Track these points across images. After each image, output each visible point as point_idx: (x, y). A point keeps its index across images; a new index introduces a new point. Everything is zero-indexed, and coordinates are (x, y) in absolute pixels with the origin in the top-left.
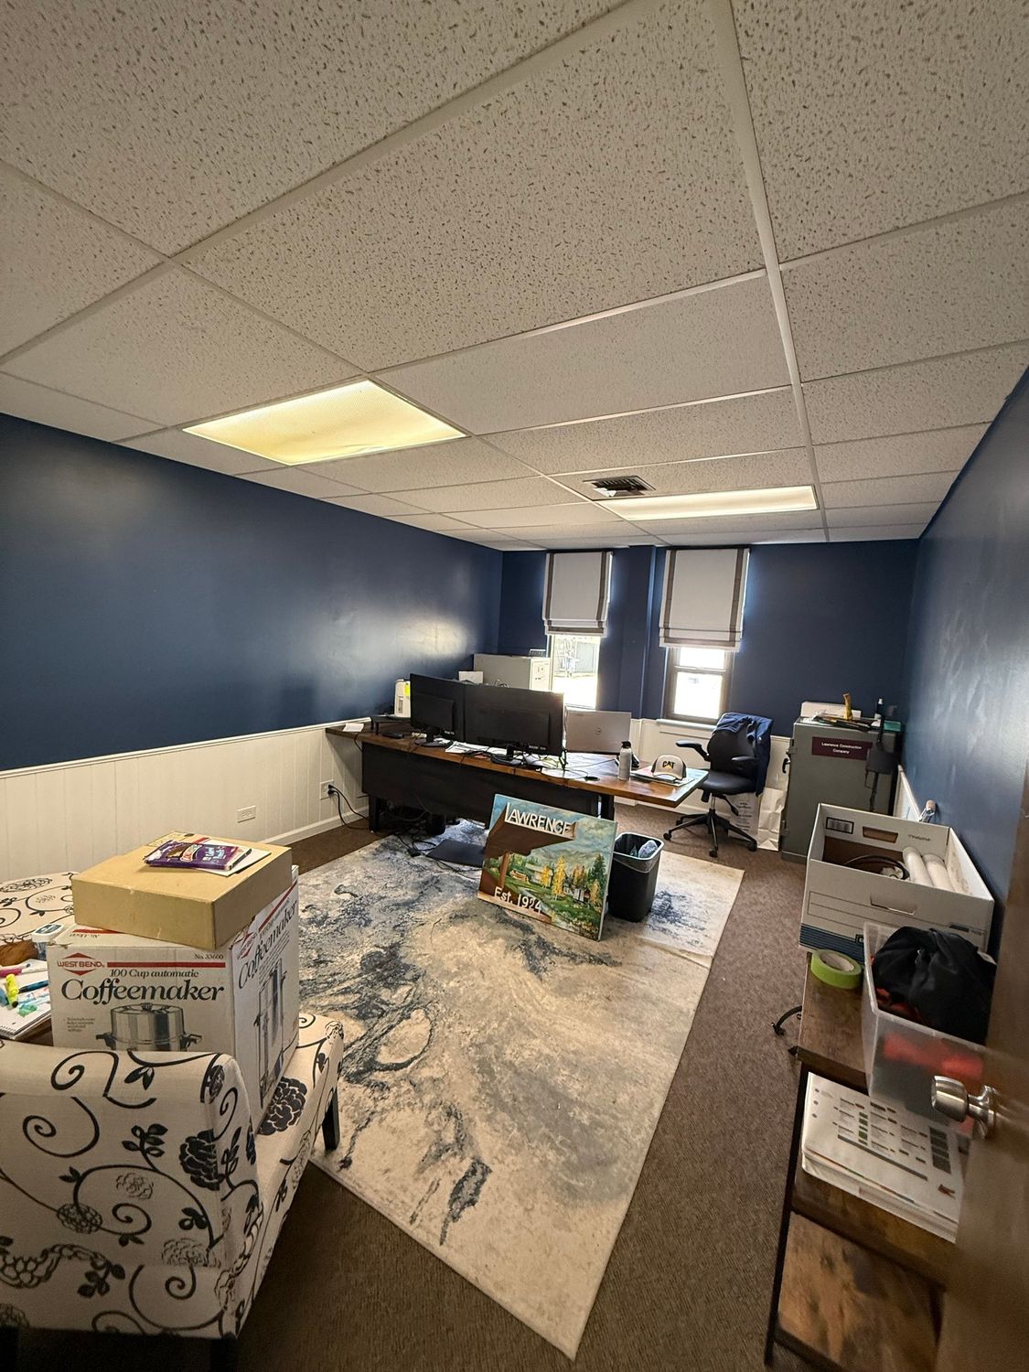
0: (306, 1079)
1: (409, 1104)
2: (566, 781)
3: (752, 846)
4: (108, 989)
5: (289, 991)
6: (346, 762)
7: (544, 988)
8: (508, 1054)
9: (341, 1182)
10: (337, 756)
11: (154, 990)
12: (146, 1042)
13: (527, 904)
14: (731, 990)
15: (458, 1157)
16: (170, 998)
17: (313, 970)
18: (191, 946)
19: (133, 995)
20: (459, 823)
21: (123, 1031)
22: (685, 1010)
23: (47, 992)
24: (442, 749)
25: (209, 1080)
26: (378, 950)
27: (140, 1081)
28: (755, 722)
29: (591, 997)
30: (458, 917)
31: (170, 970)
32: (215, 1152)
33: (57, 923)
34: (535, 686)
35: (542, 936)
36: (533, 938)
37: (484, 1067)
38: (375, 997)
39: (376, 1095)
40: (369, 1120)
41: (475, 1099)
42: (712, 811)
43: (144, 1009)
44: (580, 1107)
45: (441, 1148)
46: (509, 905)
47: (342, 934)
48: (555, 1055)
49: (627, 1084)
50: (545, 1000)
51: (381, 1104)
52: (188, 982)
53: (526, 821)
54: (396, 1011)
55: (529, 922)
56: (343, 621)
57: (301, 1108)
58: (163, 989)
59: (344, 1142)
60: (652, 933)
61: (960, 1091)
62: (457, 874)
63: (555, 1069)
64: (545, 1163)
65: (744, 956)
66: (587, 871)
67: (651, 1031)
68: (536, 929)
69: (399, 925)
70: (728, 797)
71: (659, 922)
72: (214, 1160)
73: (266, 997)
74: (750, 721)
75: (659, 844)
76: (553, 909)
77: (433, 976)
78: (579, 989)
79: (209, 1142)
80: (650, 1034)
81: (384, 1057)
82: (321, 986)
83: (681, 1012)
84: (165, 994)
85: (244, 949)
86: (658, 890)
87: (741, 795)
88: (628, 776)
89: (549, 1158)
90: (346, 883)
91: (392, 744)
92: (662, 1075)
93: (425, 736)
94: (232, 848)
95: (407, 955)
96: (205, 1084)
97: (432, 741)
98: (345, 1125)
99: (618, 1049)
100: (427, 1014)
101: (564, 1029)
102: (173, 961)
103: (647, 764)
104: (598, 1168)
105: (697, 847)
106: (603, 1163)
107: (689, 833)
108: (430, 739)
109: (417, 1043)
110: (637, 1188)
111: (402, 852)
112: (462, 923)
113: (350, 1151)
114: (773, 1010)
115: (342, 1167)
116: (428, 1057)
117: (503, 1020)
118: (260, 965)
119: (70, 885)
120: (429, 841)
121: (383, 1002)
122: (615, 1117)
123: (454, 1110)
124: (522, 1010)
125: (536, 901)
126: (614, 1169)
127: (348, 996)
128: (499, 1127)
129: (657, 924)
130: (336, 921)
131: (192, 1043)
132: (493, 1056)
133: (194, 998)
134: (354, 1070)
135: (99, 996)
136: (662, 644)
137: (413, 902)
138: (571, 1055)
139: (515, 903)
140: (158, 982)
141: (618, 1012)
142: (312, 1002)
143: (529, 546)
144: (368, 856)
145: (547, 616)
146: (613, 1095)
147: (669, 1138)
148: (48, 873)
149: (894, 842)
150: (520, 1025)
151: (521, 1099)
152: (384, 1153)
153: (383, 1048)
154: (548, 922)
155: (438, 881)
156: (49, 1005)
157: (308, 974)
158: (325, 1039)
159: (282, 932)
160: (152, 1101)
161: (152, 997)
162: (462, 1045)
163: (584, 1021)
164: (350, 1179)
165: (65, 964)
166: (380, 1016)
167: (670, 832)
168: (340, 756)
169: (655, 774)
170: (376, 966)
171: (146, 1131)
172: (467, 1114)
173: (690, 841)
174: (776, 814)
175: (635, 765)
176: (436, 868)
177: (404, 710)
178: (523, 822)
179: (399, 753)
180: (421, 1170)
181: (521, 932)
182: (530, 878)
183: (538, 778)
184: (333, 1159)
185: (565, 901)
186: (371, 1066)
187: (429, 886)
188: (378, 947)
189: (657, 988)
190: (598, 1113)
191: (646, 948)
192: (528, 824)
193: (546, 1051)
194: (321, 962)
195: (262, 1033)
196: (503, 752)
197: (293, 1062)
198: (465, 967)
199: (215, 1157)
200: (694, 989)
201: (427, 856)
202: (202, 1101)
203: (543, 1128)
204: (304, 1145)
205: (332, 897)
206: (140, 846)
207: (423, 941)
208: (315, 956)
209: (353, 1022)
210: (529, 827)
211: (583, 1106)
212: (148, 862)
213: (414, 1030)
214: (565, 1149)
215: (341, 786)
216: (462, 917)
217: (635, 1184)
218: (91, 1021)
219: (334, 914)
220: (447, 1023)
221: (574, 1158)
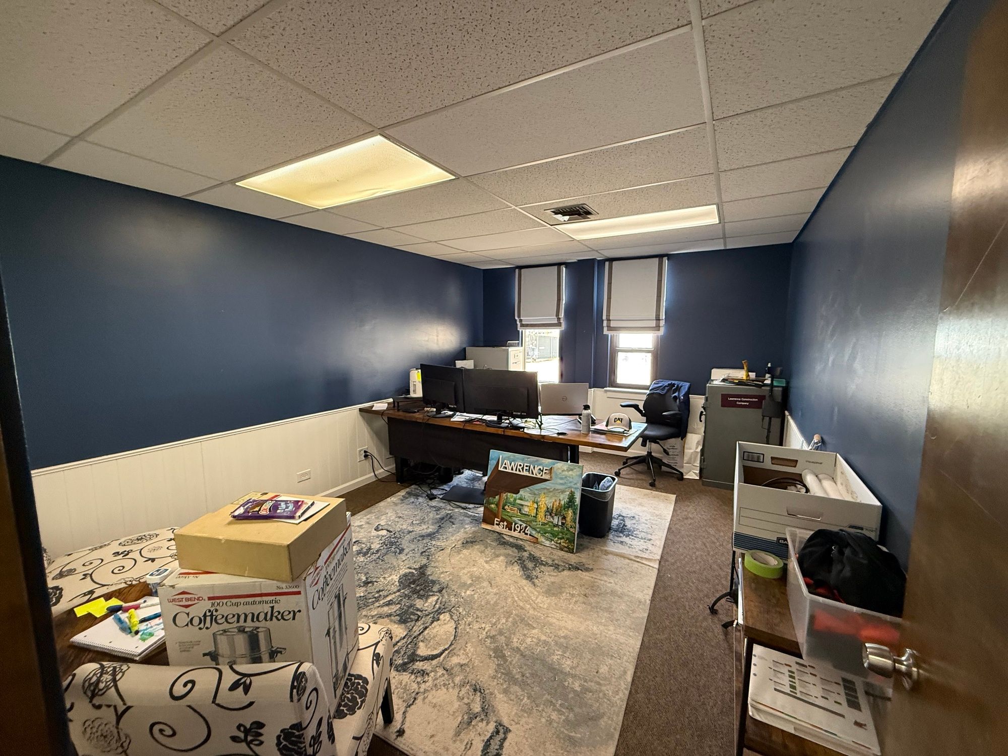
0: (367, 673)
1: (444, 685)
2: (543, 436)
3: (680, 478)
4: (210, 617)
5: (349, 607)
6: (377, 433)
7: (537, 591)
8: (515, 642)
9: (398, 747)
10: (369, 428)
11: (246, 616)
12: (242, 656)
13: (519, 529)
14: (674, 583)
15: (485, 722)
16: (259, 621)
17: (363, 589)
18: (273, 580)
19: (229, 621)
20: (462, 473)
21: (224, 647)
22: (643, 600)
23: (161, 621)
24: (448, 419)
25: (295, 684)
26: (411, 570)
27: (241, 688)
28: (678, 386)
29: (573, 595)
30: (469, 543)
31: (258, 599)
32: (304, 738)
33: (165, 568)
34: (512, 368)
35: (532, 553)
36: (526, 554)
37: (499, 653)
38: (411, 606)
39: (419, 679)
40: (415, 699)
41: (494, 677)
42: (649, 453)
43: (239, 631)
44: (572, 677)
45: (471, 716)
46: (505, 531)
47: (382, 561)
48: (550, 640)
49: (605, 658)
50: (538, 600)
51: (423, 686)
52: (272, 608)
53: (514, 469)
54: (429, 615)
55: (521, 543)
56: (367, 327)
57: (365, 696)
58: (253, 614)
59: (398, 716)
60: (613, 545)
61: (888, 654)
62: (465, 511)
63: (551, 651)
64: (550, 722)
65: (682, 557)
66: (563, 503)
67: (619, 618)
68: (527, 548)
69: (425, 552)
70: (660, 442)
71: (618, 536)
72: (303, 745)
73: (333, 615)
74: (674, 385)
75: (614, 479)
76: (539, 532)
77: (453, 587)
78: (563, 590)
79: (298, 731)
80: (619, 620)
81: (423, 651)
82: (370, 601)
83: (640, 602)
84: (255, 618)
85: (315, 579)
86: (615, 513)
87: (669, 440)
88: (589, 430)
89: (552, 717)
90: (382, 523)
91: (410, 417)
92: (631, 650)
93: (435, 410)
94: (299, 501)
95: (433, 573)
96: (293, 687)
97: (441, 413)
98: (397, 704)
99: (596, 632)
100: (451, 616)
101: (555, 621)
102: (259, 592)
103: (601, 421)
104: (590, 723)
105: (640, 480)
106: (593, 719)
107: (632, 471)
108: (438, 412)
109: (446, 639)
110: (620, 735)
111: (422, 497)
112: (472, 546)
113: (403, 723)
114: (707, 596)
115: (397, 736)
116: (455, 648)
117: (509, 617)
118: (327, 590)
119: (173, 537)
120: (441, 488)
121: (418, 610)
122: (599, 684)
123: (478, 686)
124: (522, 608)
125: (526, 527)
126: (602, 723)
127: (391, 607)
128: (513, 697)
129: (616, 538)
130: (378, 551)
131: (279, 654)
132: (504, 644)
133: (279, 620)
134: (401, 662)
135: (203, 623)
136: (605, 332)
137: (434, 533)
138: (562, 640)
139: (510, 529)
140: (248, 609)
141: (594, 604)
142: (364, 613)
143: (503, 265)
144: (397, 502)
145: (519, 316)
146: (596, 667)
147: (641, 696)
148: (155, 530)
149: (795, 467)
150: (522, 620)
151: (528, 675)
152: (429, 723)
153: (421, 644)
154: (536, 542)
155: (451, 517)
156: (163, 631)
157: (360, 592)
158: (379, 642)
159: (342, 564)
160: (251, 704)
161: (245, 621)
162: (480, 638)
163: (570, 614)
164: (404, 744)
165: (174, 600)
166: (417, 620)
167: (620, 470)
168: (372, 429)
169: (609, 428)
170: (410, 583)
171: (248, 726)
172: (489, 689)
173: (635, 476)
174: (697, 452)
175: (594, 423)
176: (449, 507)
177: (417, 391)
178: (512, 469)
179: (416, 423)
180: (458, 734)
181: (516, 551)
182: (520, 510)
183: (521, 436)
184: (391, 730)
185: (547, 526)
186: (413, 658)
187: (445, 521)
188: (410, 568)
189: (621, 586)
190: (585, 681)
191: (610, 556)
192: (516, 470)
193: (543, 638)
194: (371, 582)
195: (332, 641)
196: (495, 418)
197: (356, 661)
198: (477, 579)
199: (304, 743)
200: (647, 584)
201: (441, 499)
202: (292, 701)
203: (546, 696)
204: (369, 723)
205: (373, 534)
206: (227, 504)
207: (444, 562)
208: (364, 579)
209: (396, 626)
210: (518, 472)
211: (574, 676)
212: (234, 517)
213: (443, 628)
214: (564, 710)
215: (373, 451)
216: (472, 542)
217: (619, 733)
218: (198, 643)
219: (375, 546)
220: (467, 622)
221: (571, 715)
